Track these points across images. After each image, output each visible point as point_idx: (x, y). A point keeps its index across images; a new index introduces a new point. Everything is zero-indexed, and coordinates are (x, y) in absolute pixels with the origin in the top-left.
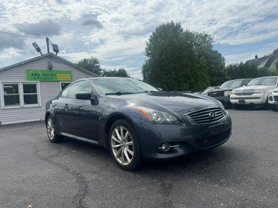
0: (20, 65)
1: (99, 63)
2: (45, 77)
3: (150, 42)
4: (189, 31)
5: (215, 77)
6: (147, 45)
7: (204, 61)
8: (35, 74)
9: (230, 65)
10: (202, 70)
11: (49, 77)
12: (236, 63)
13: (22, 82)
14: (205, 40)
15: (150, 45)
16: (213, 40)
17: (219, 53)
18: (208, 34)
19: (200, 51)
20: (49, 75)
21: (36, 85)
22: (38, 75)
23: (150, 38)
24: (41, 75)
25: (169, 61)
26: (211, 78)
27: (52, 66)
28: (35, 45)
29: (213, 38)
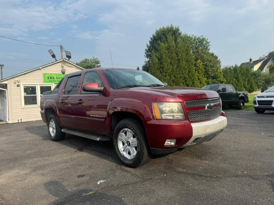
1: (100, 64)
2: (59, 80)
3: (150, 44)
4: (187, 35)
5: (211, 80)
6: (147, 47)
7: (201, 64)
8: (50, 77)
9: (226, 68)
10: (198, 72)
12: (231, 66)
13: (39, 85)
14: (203, 43)
15: (150, 47)
16: (210, 44)
17: (215, 56)
18: (205, 38)
19: (197, 54)
21: (51, 87)
22: (53, 78)
23: (150, 40)
24: (55, 78)
25: (167, 63)
26: (207, 80)
27: (65, 70)
28: (51, 51)
29: (210, 42)
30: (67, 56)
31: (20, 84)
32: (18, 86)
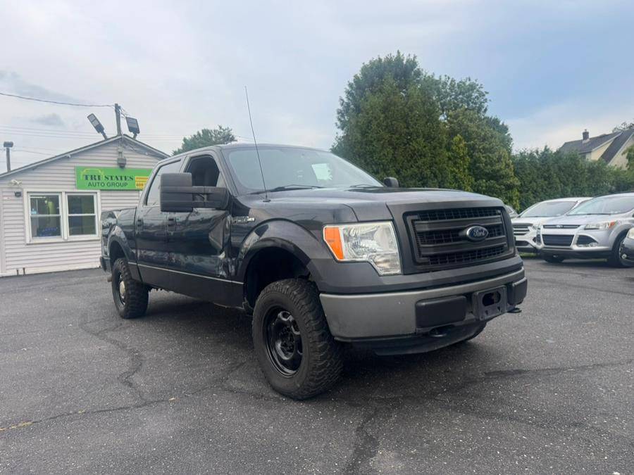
0: (64, 158)
2: (111, 182)
4: (433, 76)
5: (484, 181)
6: (342, 105)
7: (461, 145)
8: (91, 176)
9: (521, 154)
10: (455, 163)
11: (119, 181)
12: (534, 150)
13: (66, 193)
14: (470, 96)
15: (348, 104)
16: (487, 96)
17: (503, 124)
18: (477, 83)
19: (455, 121)
20: (119, 178)
21: (93, 197)
22: (97, 178)
23: (348, 88)
24: (103, 178)
25: (382, 142)
26: (476, 181)
27: (125, 160)
28: (92, 118)
29: (487, 93)
30: (131, 129)
31: (22, 189)
32: (18, 195)
